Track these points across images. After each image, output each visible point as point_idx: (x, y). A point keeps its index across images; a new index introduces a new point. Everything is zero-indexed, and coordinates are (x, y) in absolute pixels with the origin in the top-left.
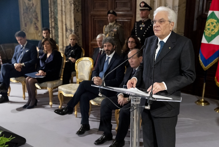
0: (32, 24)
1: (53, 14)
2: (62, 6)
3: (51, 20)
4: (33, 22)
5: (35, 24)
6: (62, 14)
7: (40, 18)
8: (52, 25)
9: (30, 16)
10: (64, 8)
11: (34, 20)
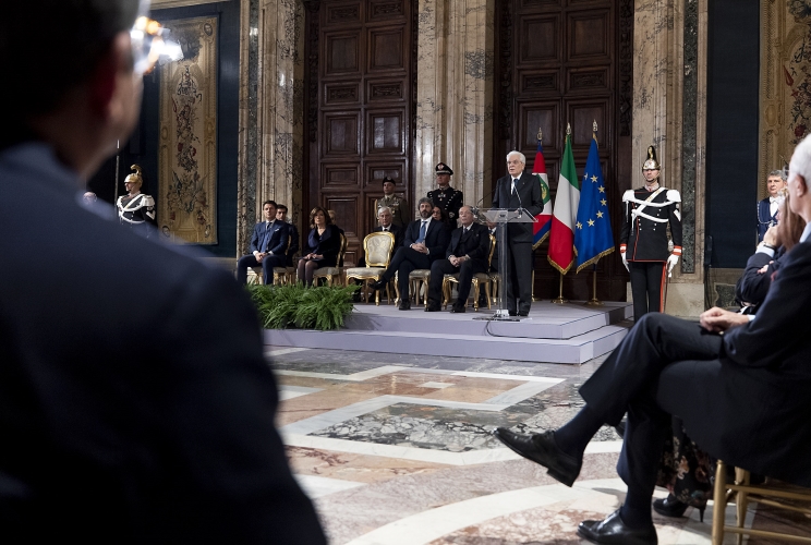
0: (192, 214)
1: (244, 191)
2: (268, 178)
3: (241, 203)
4: (195, 210)
5: (199, 212)
6: (268, 190)
7: (211, 202)
8: (241, 212)
9: (188, 199)
10: (272, 180)
11: (197, 205)
